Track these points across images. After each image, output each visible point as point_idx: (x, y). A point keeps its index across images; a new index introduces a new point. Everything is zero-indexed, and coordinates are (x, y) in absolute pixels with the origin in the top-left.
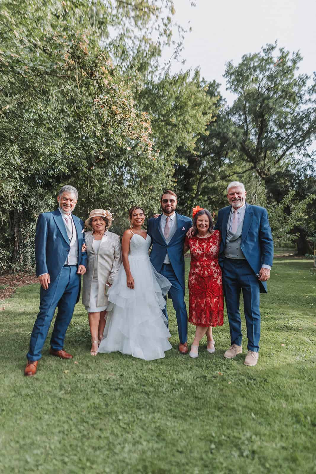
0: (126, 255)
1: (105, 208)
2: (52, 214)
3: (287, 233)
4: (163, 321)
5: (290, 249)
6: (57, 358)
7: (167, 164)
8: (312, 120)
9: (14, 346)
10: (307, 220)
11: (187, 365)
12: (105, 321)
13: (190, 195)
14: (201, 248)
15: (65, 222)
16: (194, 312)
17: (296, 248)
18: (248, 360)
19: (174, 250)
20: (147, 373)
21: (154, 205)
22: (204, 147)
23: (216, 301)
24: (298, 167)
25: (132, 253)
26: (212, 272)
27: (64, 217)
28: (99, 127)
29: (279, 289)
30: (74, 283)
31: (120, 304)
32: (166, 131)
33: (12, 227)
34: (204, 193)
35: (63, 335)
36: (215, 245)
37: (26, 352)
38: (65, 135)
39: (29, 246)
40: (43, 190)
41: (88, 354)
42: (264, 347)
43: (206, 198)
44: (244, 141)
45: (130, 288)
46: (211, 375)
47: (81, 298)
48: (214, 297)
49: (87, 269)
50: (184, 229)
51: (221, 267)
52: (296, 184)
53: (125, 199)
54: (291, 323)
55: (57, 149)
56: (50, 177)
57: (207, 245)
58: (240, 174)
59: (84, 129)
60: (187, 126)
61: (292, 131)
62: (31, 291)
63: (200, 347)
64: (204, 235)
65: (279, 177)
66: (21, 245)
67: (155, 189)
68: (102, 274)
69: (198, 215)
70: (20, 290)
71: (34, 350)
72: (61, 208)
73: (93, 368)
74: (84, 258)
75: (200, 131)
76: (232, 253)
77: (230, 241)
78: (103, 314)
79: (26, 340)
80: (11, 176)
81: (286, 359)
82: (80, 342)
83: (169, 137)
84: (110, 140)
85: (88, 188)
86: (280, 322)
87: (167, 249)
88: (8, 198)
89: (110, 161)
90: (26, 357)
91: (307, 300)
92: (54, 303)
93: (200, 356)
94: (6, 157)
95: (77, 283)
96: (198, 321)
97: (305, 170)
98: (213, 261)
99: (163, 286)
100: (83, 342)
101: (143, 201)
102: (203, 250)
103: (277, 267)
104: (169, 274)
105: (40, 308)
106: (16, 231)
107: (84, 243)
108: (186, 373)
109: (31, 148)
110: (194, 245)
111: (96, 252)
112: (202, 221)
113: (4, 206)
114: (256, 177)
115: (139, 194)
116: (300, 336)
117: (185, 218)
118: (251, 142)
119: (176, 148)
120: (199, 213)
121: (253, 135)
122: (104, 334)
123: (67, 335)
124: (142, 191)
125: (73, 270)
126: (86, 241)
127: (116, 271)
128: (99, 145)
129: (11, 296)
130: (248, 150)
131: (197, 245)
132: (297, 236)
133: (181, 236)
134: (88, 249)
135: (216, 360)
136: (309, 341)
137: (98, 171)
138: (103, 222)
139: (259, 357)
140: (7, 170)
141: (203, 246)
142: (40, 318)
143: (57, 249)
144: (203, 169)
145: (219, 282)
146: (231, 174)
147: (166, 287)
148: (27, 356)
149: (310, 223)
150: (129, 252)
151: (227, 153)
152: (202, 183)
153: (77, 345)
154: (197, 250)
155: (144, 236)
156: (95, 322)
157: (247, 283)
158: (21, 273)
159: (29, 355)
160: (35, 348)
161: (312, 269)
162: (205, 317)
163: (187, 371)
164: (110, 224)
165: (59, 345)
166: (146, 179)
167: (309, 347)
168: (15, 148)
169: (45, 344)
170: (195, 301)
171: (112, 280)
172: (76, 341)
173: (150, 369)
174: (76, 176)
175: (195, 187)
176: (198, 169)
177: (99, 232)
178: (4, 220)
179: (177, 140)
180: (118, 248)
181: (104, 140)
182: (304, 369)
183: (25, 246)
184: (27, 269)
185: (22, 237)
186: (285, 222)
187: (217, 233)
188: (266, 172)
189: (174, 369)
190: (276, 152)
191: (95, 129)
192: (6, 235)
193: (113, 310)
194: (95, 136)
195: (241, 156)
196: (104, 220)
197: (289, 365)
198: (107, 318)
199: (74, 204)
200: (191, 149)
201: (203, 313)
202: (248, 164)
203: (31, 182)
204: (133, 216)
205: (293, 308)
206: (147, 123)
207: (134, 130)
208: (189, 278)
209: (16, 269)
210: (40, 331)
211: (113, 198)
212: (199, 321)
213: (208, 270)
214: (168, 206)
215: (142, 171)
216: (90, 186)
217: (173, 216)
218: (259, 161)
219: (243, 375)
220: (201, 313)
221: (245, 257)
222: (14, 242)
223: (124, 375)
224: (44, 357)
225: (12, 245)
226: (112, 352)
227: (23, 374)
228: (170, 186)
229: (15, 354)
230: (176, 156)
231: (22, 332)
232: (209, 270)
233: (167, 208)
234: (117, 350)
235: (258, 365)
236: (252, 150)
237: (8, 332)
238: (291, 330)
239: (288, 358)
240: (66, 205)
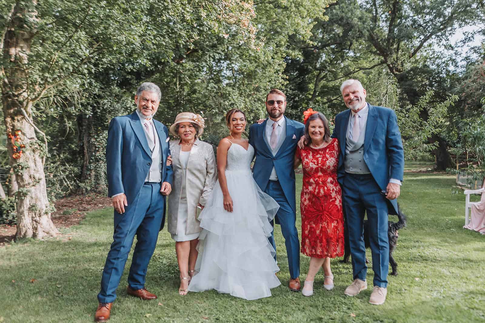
0: (222, 169)
1: (197, 112)
2: (128, 119)
3: (424, 143)
4: (269, 251)
5: (429, 163)
6: (136, 299)
7: (276, 57)
8: (455, 3)
9: (83, 285)
10: (448, 127)
11: (298, 304)
12: (197, 253)
13: (305, 96)
14: (315, 161)
15: (145, 128)
16: (307, 241)
17: (436, 162)
18: (373, 297)
19: (282, 163)
20: (249, 315)
21: (260, 109)
22: (323, 36)
23: (334, 226)
24: (438, 61)
25: (229, 167)
26: (329, 190)
27: (143, 122)
28: (189, 8)
29: (413, 211)
30: (157, 205)
31: (215, 230)
32: (275, 16)
33: (80, 137)
34: (323, 93)
35: (144, 270)
36: (333, 157)
37: (97, 292)
38: (145, 19)
39: (103, 160)
40: (120, 89)
41: (175, 293)
42: (394, 282)
43: (325, 100)
44: (373, 29)
45: (228, 211)
46: (328, 317)
47: (166, 224)
48: (332, 221)
49: (173, 187)
50: (294, 137)
51: (339, 183)
52: (436, 82)
53: (224, 101)
54: (428, 252)
55: (136, 37)
56: (129, 73)
57: (323, 158)
58: (368, 70)
59: (169, 11)
60: (301, 9)
61: (431, 17)
62: (104, 216)
63: (315, 282)
64: (318, 145)
65: (415, 74)
66: (92, 159)
67: (261, 88)
68: (191, 194)
69: (311, 120)
70: (92, 216)
71: (107, 290)
72: (140, 112)
73: (181, 311)
74: (170, 173)
75: (318, 16)
76: (354, 167)
77: (352, 152)
78: (194, 244)
79: (97, 277)
80: (76, 71)
81: (421, 295)
82: (166, 279)
83: (279, 23)
84: (203, 25)
85: (177, 87)
86: (414, 251)
87: (274, 162)
88: (74, 100)
89: (204, 52)
90: (96, 298)
91: (447, 225)
92: (131, 230)
93: (315, 293)
94: (70, 46)
95: (161, 205)
96: (312, 251)
97: (447, 65)
98: (330, 176)
99: (269, 209)
100: (170, 278)
101: (246, 103)
102: (318, 163)
103: (411, 185)
104: (278, 193)
105: (115, 237)
106: (85, 140)
107: (169, 154)
108: (297, 314)
109: (102, 34)
110: (307, 158)
111: (184, 166)
112: (314, 127)
113: (69, 109)
114: (387, 74)
115: (241, 95)
116: (439, 269)
117: (296, 124)
118: (381, 29)
119: (287, 37)
120: (312, 118)
121: (383, 21)
122: (196, 268)
123: (149, 270)
124: (245, 91)
125: (156, 188)
126: (171, 152)
127: (209, 190)
128: (188, 32)
129: (79, 223)
130: (378, 39)
131: (310, 157)
132: (436, 146)
133: (291, 146)
134: (173, 163)
135: (334, 298)
136: (448, 274)
137: (189, 65)
138: (193, 129)
139: (388, 294)
140: (72, 63)
141: (317, 159)
142: (115, 250)
143: (134, 163)
144: (322, 64)
145: (337, 202)
146: (356, 70)
147: (272, 210)
148: (98, 296)
149: (452, 131)
150: (227, 166)
151: (351, 44)
152: (320, 81)
153: (162, 282)
154: (311, 163)
155: (246, 146)
156: (185, 252)
157: (373, 204)
158: (92, 195)
159: (101, 296)
160: (108, 288)
161: (454, 187)
162: (321, 246)
163: (299, 312)
164: (201, 131)
165: (138, 282)
166: (251, 76)
167: (448, 281)
168: (82, 34)
169: (122, 282)
170: (309, 226)
171: (204, 201)
172: (161, 278)
173: (253, 310)
174: (162, 72)
175: (311, 86)
176: (316, 63)
177: (187, 141)
178: (70, 127)
179: (288, 26)
180: (212, 160)
181: (195, 25)
182: (442, 307)
183: (97, 160)
184: (100, 189)
185: (94, 148)
186: (422, 129)
187: (334, 141)
188: (399, 67)
189: (282, 310)
190: (411, 42)
191: (183, 11)
192: (73, 146)
193: (206, 237)
194: (183, 20)
195: (369, 46)
196: (194, 126)
197: (423, 303)
198: (200, 248)
199: (156, 106)
200: (306, 38)
201: (318, 241)
202: (377, 57)
203: (103, 80)
204: (231, 121)
205: (429, 235)
206: (249, 3)
207: (232, 12)
208: (301, 198)
209: (86, 189)
210: (115, 266)
211: (208, 99)
212: (314, 251)
213: (324, 188)
214: (275, 109)
215: (245, 66)
216: (179, 85)
217: (282, 120)
218: (391, 54)
219: (367, 316)
220: (315, 242)
221: (369, 170)
222: (84, 156)
223: (221, 319)
224: (120, 297)
225: (81, 159)
226: (206, 291)
227: (93, 319)
228: (280, 85)
229: (83, 295)
230: (288, 47)
231: (92, 268)
232: (326, 188)
233: (273, 112)
234: (213, 287)
235: (386, 304)
236: (382, 40)
237: (75, 268)
238: (426, 260)
239: (422, 295)
240: (146, 108)
